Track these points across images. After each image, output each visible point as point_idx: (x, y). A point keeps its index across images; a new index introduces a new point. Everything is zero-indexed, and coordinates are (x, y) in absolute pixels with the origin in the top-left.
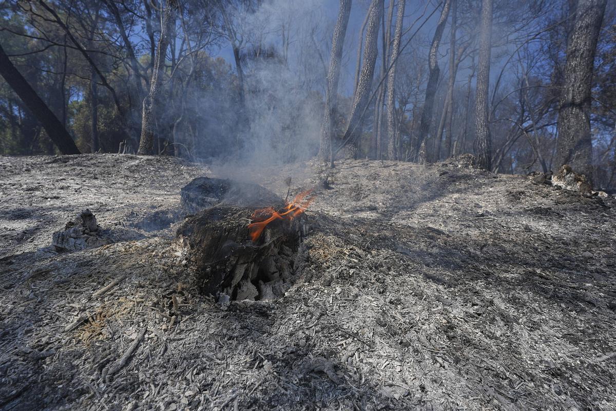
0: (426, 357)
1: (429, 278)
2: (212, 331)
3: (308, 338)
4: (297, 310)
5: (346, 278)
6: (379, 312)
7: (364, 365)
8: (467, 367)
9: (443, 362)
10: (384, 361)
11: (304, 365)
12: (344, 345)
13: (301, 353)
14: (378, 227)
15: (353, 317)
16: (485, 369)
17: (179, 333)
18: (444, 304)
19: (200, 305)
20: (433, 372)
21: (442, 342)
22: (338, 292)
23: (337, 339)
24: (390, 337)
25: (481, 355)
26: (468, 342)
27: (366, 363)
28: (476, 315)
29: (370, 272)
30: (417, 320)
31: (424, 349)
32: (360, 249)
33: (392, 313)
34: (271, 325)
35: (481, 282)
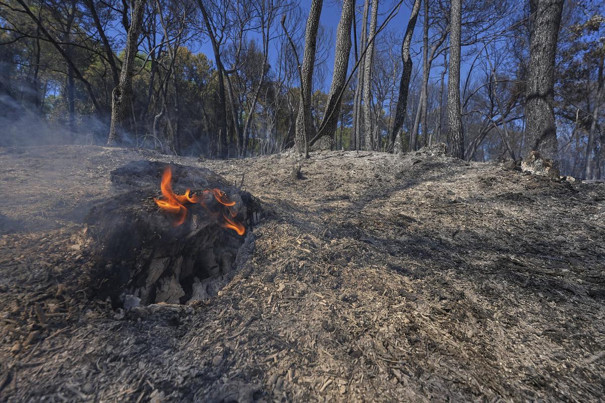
0: (381, 370)
1: (394, 268)
2: (90, 350)
3: (227, 353)
4: (220, 315)
5: (294, 271)
6: (327, 313)
7: (298, 387)
8: (432, 380)
9: (402, 376)
10: (325, 380)
11: (211, 394)
12: (275, 359)
13: (211, 375)
14: (345, 215)
15: (294, 321)
16: (454, 382)
17: (38, 356)
18: (408, 299)
19: (85, 313)
20: (388, 391)
21: (402, 349)
22: (281, 289)
23: (267, 351)
24: (337, 345)
25: (449, 363)
26: (433, 346)
27: (301, 384)
28: (444, 312)
29: (324, 263)
30: (374, 320)
31: (379, 359)
32: (317, 238)
33: (344, 313)
34: (180, 337)
35: (451, 271)
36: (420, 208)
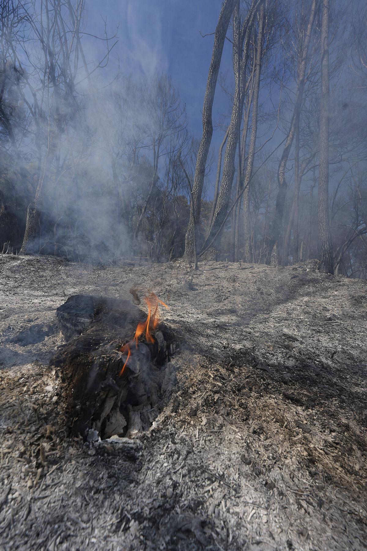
0: (291, 501)
1: (288, 398)
2: (78, 484)
3: (175, 485)
4: (164, 450)
5: (211, 405)
6: (243, 446)
7: (231, 516)
8: (331, 511)
9: (308, 507)
10: (250, 510)
11: (171, 524)
12: (211, 491)
13: (168, 506)
14: (239, 337)
15: (219, 454)
16: (349, 513)
17: (45, 490)
18: (304, 431)
19: (68, 450)
20: (299, 521)
21: (305, 481)
22: (203, 423)
23: (204, 484)
24: (255, 478)
25: (343, 495)
26: (329, 479)
27: (233, 513)
28: (334, 445)
29: (233, 396)
30: (280, 453)
31: (288, 490)
32: (223, 368)
33: (256, 446)
34: (138, 471)
35: (336, 400)
36: (300, 325)
